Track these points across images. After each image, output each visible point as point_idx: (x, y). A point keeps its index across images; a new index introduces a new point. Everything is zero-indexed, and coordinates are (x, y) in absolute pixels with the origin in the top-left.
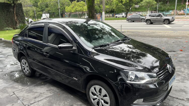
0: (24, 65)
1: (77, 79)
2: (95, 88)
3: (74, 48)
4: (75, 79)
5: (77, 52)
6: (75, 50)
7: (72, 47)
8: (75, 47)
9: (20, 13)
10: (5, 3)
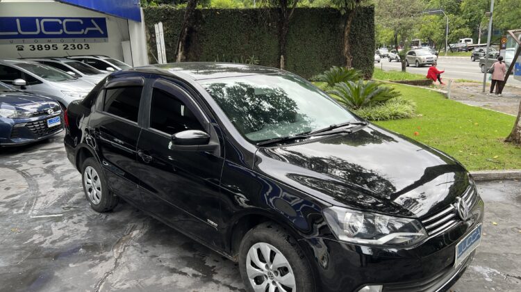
0: (90, 181)
1: (216, 225)
2: (259, 251)
3: (212, 143)
4: (212, 223)
5: (218, 153)
6: (215, 147)
7: (207, 140)
8: (216, 141)
9: (363, 35)
10: (329, 8)
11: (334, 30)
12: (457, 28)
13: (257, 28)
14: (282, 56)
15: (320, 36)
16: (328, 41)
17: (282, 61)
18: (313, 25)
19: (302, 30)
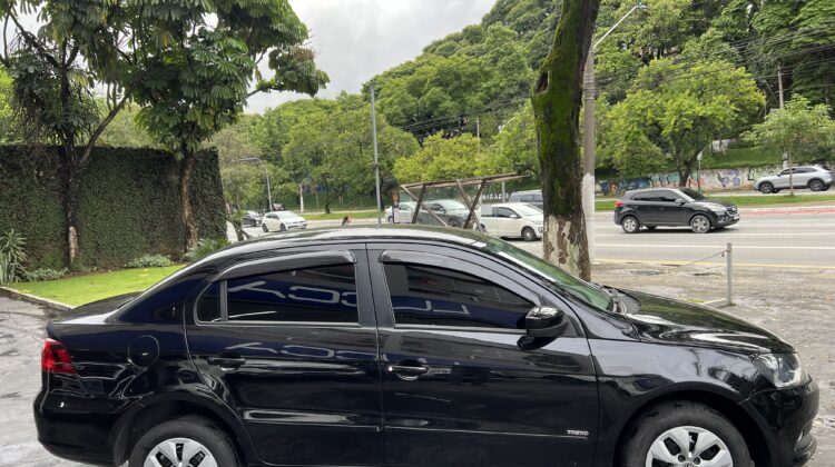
9: (205, 191)
10: (148, 149)
11: (159, 183)
12: (281, 183)
13: (16, 179)
14: (71, 228)
15: (138, 193)
16: (151, 201)
17: (72, 238)
18: (123, 175)
19: (104, 184)
